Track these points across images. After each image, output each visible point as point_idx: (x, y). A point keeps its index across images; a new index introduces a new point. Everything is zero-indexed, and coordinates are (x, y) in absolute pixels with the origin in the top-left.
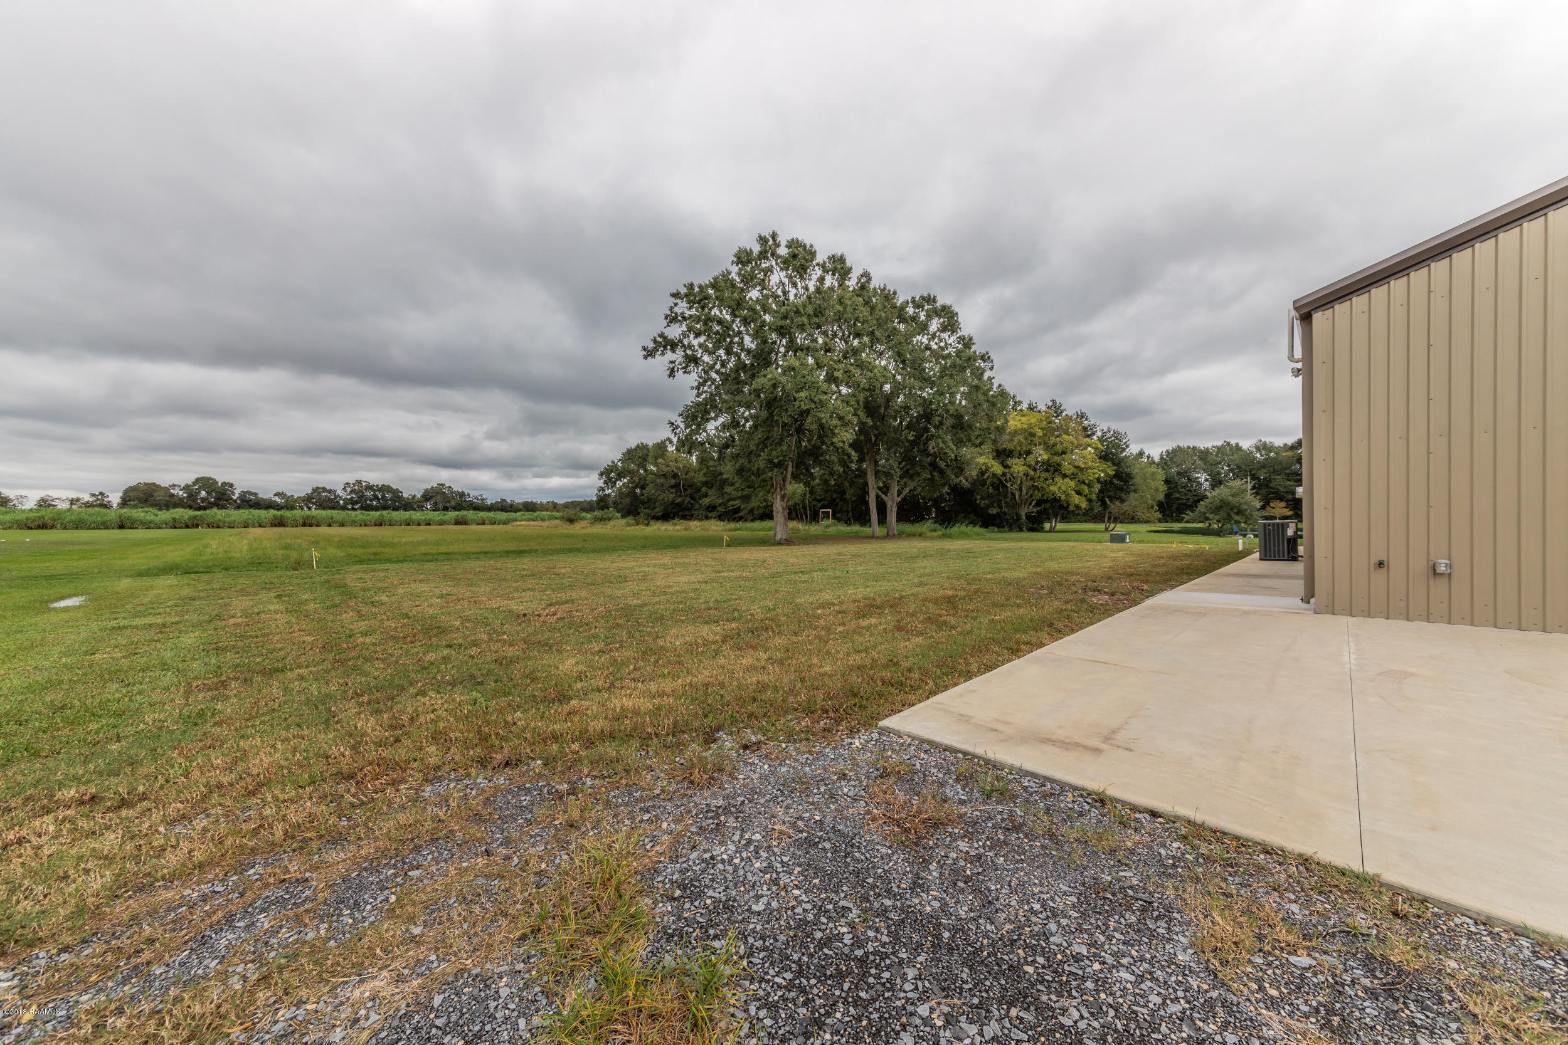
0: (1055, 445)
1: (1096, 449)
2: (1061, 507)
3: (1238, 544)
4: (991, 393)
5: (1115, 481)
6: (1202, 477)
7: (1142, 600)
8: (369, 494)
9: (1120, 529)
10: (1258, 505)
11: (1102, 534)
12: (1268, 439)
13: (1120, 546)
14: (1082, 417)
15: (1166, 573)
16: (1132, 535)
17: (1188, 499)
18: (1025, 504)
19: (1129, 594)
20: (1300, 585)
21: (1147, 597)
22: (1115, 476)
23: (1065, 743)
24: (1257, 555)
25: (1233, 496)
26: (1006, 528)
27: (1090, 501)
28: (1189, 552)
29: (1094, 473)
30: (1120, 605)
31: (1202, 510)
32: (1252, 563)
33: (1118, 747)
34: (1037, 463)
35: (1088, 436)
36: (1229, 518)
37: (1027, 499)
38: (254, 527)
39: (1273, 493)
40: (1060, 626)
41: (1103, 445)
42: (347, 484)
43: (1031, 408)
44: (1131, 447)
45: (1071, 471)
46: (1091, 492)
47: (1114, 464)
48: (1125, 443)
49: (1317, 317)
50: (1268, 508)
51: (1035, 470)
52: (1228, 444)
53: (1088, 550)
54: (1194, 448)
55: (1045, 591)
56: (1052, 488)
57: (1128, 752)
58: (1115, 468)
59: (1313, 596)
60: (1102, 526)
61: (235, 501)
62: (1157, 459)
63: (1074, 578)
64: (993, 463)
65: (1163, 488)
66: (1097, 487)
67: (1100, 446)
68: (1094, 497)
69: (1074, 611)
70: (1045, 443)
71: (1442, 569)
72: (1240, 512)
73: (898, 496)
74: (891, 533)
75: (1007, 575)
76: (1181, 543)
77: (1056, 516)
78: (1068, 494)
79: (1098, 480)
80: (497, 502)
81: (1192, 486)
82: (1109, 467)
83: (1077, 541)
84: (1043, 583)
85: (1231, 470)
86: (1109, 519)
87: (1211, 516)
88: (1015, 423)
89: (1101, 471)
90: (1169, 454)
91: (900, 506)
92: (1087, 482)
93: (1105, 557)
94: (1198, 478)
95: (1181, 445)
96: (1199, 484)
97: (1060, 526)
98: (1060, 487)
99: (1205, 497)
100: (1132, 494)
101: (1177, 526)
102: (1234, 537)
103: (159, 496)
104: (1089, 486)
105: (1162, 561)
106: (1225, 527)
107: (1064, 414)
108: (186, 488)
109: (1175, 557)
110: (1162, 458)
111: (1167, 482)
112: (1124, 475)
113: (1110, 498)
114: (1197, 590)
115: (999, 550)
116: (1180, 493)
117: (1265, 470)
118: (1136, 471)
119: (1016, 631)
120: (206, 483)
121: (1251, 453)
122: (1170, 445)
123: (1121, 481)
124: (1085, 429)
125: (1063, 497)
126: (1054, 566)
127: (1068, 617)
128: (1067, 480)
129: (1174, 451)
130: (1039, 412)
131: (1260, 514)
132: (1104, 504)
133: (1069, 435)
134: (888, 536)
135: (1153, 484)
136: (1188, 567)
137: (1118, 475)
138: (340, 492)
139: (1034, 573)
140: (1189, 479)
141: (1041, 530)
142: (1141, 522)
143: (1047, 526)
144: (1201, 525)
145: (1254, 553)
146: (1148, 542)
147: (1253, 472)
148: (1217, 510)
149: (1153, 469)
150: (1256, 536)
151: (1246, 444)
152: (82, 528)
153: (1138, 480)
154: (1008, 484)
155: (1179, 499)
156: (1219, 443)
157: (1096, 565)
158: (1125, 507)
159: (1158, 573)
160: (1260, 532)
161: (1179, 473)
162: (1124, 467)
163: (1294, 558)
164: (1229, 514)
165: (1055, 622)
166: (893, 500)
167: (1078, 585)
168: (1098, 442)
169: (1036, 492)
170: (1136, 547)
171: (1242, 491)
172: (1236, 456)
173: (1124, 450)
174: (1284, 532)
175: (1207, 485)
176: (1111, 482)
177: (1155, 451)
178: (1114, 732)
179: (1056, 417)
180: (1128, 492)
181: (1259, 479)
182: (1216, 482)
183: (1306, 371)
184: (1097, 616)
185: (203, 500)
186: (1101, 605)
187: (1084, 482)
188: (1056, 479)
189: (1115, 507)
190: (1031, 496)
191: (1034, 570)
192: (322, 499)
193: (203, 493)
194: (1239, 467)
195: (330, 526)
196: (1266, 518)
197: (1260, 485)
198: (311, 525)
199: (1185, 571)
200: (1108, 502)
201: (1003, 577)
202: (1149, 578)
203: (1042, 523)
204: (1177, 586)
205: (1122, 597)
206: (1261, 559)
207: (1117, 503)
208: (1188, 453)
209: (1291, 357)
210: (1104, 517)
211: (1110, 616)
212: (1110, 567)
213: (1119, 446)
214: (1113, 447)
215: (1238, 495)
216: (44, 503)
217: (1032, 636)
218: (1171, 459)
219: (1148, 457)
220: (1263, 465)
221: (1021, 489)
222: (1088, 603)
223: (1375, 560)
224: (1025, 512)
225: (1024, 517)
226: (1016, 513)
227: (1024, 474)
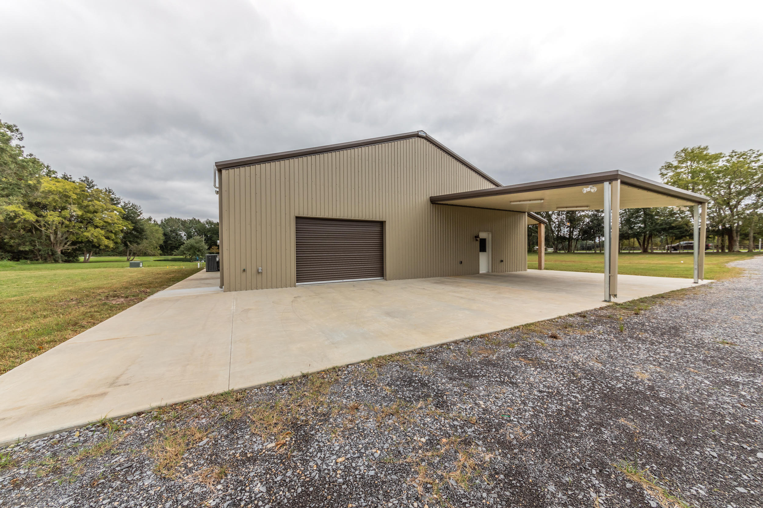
0: (88, 206)
1: (120, 212)
2: (94, 246)
3: (197, 265)
4: (21, 158)
5: (133, 232)
6: (183, 234)
7: (146, 298)
9: (137, 259)
10: (207, 247)
11: (125, 263)
12: (211, 219)
13: (135, 269)
14: (110, 192)
15: (161, 282)
16: (144, 263)
17: (176, 244)
18: (60, 243)
19: (138, 295)
20: (219, 281)
21: (149, 296)
22: (133, 229)
23: (77, 400)
24: (205, 270)
25: (196, 243)
26: (40, 261)
27: (116, 243)
28: (174, 270)
29: (118, 227)
30: (132, 303)
31: (183, 249)
32: (203, 274)
33: (120, 386)
34: (72, 216)
35: (115, 204)
36: (194, 254)
37: (62, 241)
39: (213, 243)
40: (84, 323)
41: (125, 211)
43: (65, 178)
44: (143, 214)
45: (101, 224)
46: (117, 238)
47: (132, 223)
48: (140, 212)
49: (224, 171)
50: (211, 249)
51: (70, 221)
52: (195, 219)
53: (113, 273)
54: (179, 219)
55: (74, 302)
56: (85, 234)
57: (127, 386)
58: (134, 225)
59: (223, 285)
60: (125, 258)
62: (159, 223)
63: (100, 291)
64: (25, 212)
65: (162, 238)
66: (121, 235)
67: (123, 211)
68: (119, 241)
69: (97, 312)
70: (79, 204)
71: (260, 271)
72: (199, 251)
75: (34, 295)
76: (172, 266)
77: (89, 252)
78: (100, 239)
79: (122, 231)
81: (178, 238)
82: (129, 224)
83: (106, 267)
84: (72, 297)
85: (196, 231)
86: (130, 254)
87: (186, 252)
88: (46, 184)
89: (125, 226)
90: (166, 220)
92: (114, 231)
93: (125, 276)
94: (181, 234)
95: (172, 217)
96: (181, 236)
97: (92, 258)
98: (91, 233)
99: (184, 243)
100: (145, 240)
101: (170, 257)
102: (197, 262)
104: (115, 234)
105: (160, 276)
106: (193, 257)
107: (95, 187)
109: (167, 273)
110: (162, 222)
111: (165, 234)
112: (139, 230)
113: (130, 242)
114: (176, 289)
115: (31, 277)
116: (172, 241)
117: (210, 233)
118: (147, 227)
119: (40, 335)
121: (204, 224)
122: (167, 216)
123: (137, 232)
124: (112, 200)
125: (95, 240)
126: (84, 285)
127: (92, 316)
128: (97, 230)
129: (168, 219)
130: (74, 182)
131: (206, 251)
132: (126, 245)
133: (100, 201)
135: (157, 235)
136: (173, 277)
137: (135, 229)
139: (65, 291)
140: (176, 234)
141: (77, 261)
142: (150, 256)
143: (82, 259)
144: (182, 257)
145: (204, 269)
146: (154, 266)
147: (205, 233)
148: (189, 249)
149: (157, 227)
150: (205, 261)
151: (203, 220)
153: (148, 232)
154: (43, 229)
155: (171, 244)
156: (191, 219)
157: (118, 281)
158: (140, 247)
159: (156, 282)
160: (206, 260)
161: (171, 231)
162: (139, 225)
163: (219, 270)
164: (194, 252)
165: (80, 322)
167: (102, 295)
168: (121, 209)
169: (71, 236)
170: (146, 269)
171: (199, 241)
172: (198, 225)
173: (139, 215)
174: (215, 259)
175: (185, 237)
176: (131, 233)
177: (159, 218)
178: (117, 378)
179: (89, 188)
180: (142, 239)
181: (207, 236)
182: (189, 237)
183: (220, 192)
184: (115, 312)
186: (118, 304)
187: (111, 232)
188: (90, 228)
189: (133, 247)
190: (67, 238)
191: (64, 289)
194: (199, 230)
196: (210, 253)
197: (208, 239)
199: (171, 280)
200: (129, 244)
201: (32, 297)
202: (151, 285)
203: (77, 256)
204: (167, 288)
205: (133, 298)
206: (207, 271)
207: (135, 245)
208: (175, 221)
209: (215, 185)
210: (126, 253)
211: (123, 310)
212: (127, 282)
213: (136, 213)
214: (132, 213)
215: (198, 243)
217: (57, 335)
218: (167, 223)
219: (155, 221)
220: (209, 230)
221: (56, 233)
222: (108, 305)
223: (242, 269)
224: (60, 250)
225: (60, 253)
226: (51, 250)
227: (59, 223)
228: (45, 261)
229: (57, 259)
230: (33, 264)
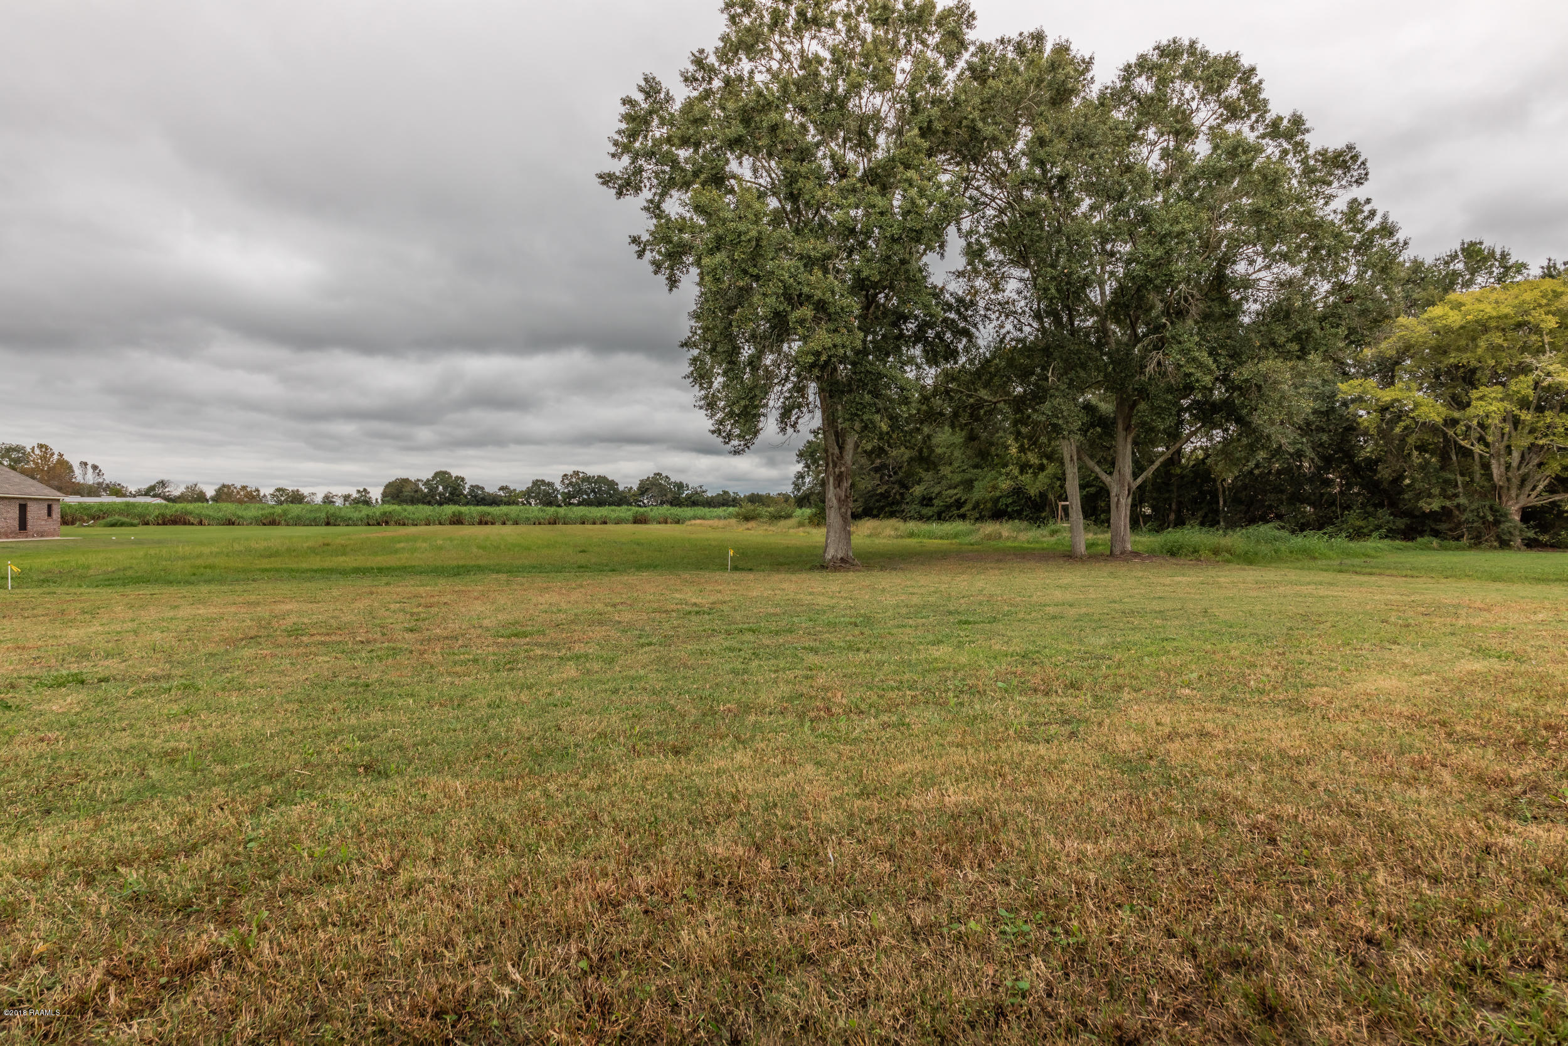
8: (585, 486)
18: (1519, 487)
37: (1523, 476)
38: (434, 524)
42: (565, 475)
61: (465, 496)
64: (1423, 398)
73: (1135, 476)
74: (1117, 551)
80: (719, 495)
91: (1139, 497)
103: (407, 491)
108: (427, 483)
120: (442, 476)
134: (1113, 555)
138: (558, 486)
152: (299, 525)
154: (1467, 443)
166: (1121, 482)
185: (440, 494)
192: (541, 493)
193: (441, 488)
195: (504, 523)
198: (486, 523)
216: (328, 500)
221: (1504, 454)
224: (1517, 507)
225: (1517, 518)
226: (1491, 508)
227: (1504, 420)
228: (1477, 542)
229: (1505, 537)
230: (1446, 549)
